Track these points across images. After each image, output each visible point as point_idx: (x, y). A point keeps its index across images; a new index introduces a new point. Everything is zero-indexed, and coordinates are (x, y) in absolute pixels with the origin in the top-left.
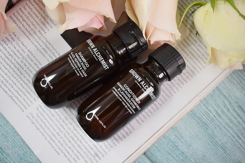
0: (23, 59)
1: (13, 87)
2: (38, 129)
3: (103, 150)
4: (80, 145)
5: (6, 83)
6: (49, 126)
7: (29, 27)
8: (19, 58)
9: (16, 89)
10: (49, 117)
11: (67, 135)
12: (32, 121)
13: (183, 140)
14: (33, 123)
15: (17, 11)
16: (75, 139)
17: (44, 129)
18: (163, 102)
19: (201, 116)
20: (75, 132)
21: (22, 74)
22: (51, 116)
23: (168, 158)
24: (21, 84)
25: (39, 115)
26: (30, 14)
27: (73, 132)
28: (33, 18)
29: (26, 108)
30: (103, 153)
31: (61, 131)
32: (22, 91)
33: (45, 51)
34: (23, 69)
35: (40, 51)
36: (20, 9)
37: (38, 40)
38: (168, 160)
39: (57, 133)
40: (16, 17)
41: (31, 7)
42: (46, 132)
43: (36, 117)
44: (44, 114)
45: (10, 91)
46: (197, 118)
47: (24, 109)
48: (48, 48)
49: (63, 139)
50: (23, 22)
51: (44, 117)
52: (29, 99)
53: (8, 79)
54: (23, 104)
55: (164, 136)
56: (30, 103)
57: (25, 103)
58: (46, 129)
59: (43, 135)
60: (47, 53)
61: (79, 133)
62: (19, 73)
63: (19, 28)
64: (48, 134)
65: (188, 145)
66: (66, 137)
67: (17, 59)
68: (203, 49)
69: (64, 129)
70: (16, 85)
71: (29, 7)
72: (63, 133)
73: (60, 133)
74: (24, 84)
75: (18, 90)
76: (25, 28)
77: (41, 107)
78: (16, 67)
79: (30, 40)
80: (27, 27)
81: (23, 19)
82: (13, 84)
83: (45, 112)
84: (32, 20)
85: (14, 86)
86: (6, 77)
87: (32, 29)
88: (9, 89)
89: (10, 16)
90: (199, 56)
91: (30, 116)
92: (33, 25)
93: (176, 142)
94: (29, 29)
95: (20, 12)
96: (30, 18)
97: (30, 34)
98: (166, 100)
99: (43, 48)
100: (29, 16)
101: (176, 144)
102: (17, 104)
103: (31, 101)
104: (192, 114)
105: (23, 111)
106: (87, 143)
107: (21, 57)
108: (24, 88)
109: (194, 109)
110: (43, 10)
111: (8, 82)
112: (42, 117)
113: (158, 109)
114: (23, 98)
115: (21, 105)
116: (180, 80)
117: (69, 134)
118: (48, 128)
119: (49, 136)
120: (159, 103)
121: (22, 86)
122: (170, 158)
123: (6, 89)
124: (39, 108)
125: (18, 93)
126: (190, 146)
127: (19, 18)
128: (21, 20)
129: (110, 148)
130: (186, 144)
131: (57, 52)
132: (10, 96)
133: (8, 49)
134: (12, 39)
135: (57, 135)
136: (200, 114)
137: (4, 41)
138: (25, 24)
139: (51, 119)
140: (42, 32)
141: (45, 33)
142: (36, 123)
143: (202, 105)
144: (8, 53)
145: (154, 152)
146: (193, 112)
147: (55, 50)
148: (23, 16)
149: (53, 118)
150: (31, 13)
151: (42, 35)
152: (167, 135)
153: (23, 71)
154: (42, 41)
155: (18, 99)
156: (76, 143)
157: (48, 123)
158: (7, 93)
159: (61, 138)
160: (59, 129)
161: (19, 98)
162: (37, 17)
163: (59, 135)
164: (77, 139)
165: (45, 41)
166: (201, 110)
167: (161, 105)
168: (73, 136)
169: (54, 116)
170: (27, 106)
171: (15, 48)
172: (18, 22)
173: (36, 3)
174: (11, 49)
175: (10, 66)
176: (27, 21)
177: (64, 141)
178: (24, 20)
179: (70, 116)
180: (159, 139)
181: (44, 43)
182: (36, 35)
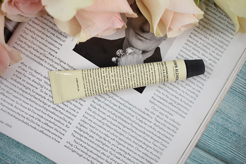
0: (41, 88)
1: (40, 121)
2: (81, 156)
3: (155, 155)
4: (130, 157)
5: (32, 118)
6: (91, 149)
7: (38, 52)
8: (37, 88)
9: (45, 121)
10: (88, 140)
11: (113, 152)
12: (72, 150)
13: (231, 120)
14: (73, 151)
15: (19, 39)
16: (123, 153)
17: (87, 154)
18: (201, 88)
20: (120, 146)
21: (46, 104)
22: (90, 138)
23: (221, 143)
24: (48, 115)
25: (77, 141)
26: (33, 38)
27: (118, 148)
28: (38, 41)
29: (61, 139)
30: (156, 158)
31: (105, 150)
32: (51, 122)
34: (45, 98)
36: (21, 35)
37: (51, 62)
38: (222, 145)
39: (102, 153)
40: (20, 45)
41: (32, 29)
42: (90, 156)
43: (74, 144)
44: (82, 138)
45: (39, 125)
46: (239, 94)
47: (59, 139)
48: (64, 68)
49: (110, 158)
50: (29, 49)
51: (83, 142)
52: (61, 128)
53: (32, 114)
54: (56, 135)
55: (211, 123)
56: (63, 132)
57: (58, 134)
58: (89, 153)
59: (88, 160)
61: (124, 146)
62: (42, 104)
63: (27, 56)
64: (93, 158)
65: (237, 124)
66: (112, 154)
67: (35, 90)
68: (225, 20)
69: (108, 147)
70: (43, 117)
71: (30, 31)
72: (109, 152)
73: (105, 153)
74: (51, 115)
75: (47, 122)
76: (34, 54)
77: (76, 132)
78: (37, 99)
79: (42, 65)
80: (35, 53)
81: (27, 45)
82: (40, 118)
83: (83, 136)
84: (39, 44)
85: (42, 119)
86: (30, 113)
87: (41, 54)
88: (37, 124)
89: (13, 47)
90: (223, 29)
91: (68, 145)
92: (41, 48)
93: (225, 125)
94: (38, 54)
95: (22, 39)
96: (35, 42)
97: (41, 59)
99: (58, 70)
100: (34, 40)
101: (225, 126)
102: (50, 137)
103: (64, 130)
104: (232, 90)
105: (59, 142)
106: (136, 153)
107: (39, 87)
108: (52, 118)
109: (233, 86)
110: (46, 29)
111: (33, 117)
112: (81, 143)
114: (54, 129)
115: (54, 137)
116: (211, 60)
117: (114, 151)
118: (91, 152)
119: (95, 159)
121: (50, 116)
122: (223, 142)
123: (34, 125)
124: (75, 134)
125: (48, 126)
126: (239, 124)
127: (23, 45)
128: (26, 47)
129: (161, 151)
130: (235, 123)
131: (74, 69)
132: (40, 131)
133: (23, 82)
134: (24, 70)
135: (102, 156)
137: (16, 75)
138: (32, 51)
139: (91, 141)
140: (52, 53)
141: (57, 53)
142: (76, 150)
143: (240, 78)
144: (24, 86)
145: (205, 141)
146: (233, 88)
148: (27, 42)
149: (93, 140)
150: (35, 36)
151: (54, 56)
152: (214, 120)
153: (46, 101)
154: (56, 63)
155: (50, 132)
156: (125, 157)
157: (89, 145)
158: (36, 129)
159: (108, 157)
160: (103, 148)
161: (51, 130)
162: (42, 38)
163: (104, 155)
164: (124, 153)
165: (58, 62)
166: (240, 84)
167: (199, 91)
168: (119, 151)
169: (93, 137)
170: (61, 136)
171: (30, 79)
172: (23, 51)
173: (37, 24)
174: (26, 82)
175: (30, 99)
176: (33, 46)
177: (111, 159)
178: (29, 47)
179: (110, 131)
180: (207, 126)
181: (58, 64)
182: (48, 58)
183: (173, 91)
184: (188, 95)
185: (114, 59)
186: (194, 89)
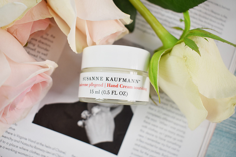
18: (182, 136)
19: (229, 129)
33: (24, 149)
35: (19, 153)
37: (10, 142)
46: (226, 134)
48: (26, 144)
60: (27, 150)
79: (1, 147)
98: (184, 133)
99: (20, 148)
104: (218, 132)
113: (180, 147)
120: (178, 140)
131: (38, 143)
136: (226, 128)
140: (10, 131)
141: (14, 130)
146: (218, 129)
147: (35, 142)
151: (12, 134)
154: (15, 141)
165: (18, 139)
167: (181, 141)
181: (18, 142)
182: (5, 137)
183: (152, 146)
184: (169, 147)
185: (80, 123)
186: (175, 139)
